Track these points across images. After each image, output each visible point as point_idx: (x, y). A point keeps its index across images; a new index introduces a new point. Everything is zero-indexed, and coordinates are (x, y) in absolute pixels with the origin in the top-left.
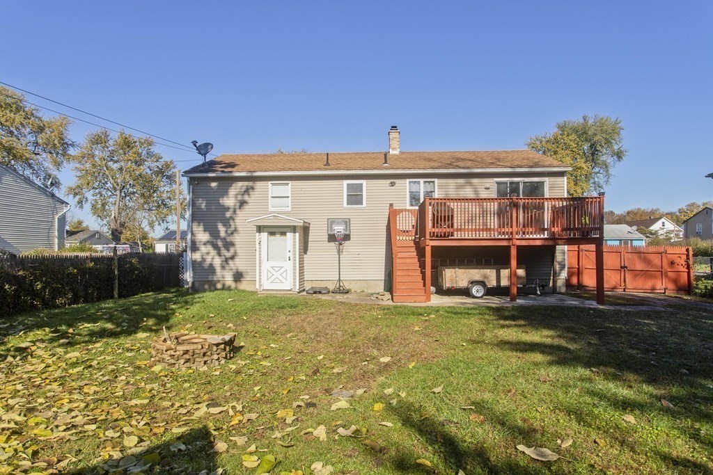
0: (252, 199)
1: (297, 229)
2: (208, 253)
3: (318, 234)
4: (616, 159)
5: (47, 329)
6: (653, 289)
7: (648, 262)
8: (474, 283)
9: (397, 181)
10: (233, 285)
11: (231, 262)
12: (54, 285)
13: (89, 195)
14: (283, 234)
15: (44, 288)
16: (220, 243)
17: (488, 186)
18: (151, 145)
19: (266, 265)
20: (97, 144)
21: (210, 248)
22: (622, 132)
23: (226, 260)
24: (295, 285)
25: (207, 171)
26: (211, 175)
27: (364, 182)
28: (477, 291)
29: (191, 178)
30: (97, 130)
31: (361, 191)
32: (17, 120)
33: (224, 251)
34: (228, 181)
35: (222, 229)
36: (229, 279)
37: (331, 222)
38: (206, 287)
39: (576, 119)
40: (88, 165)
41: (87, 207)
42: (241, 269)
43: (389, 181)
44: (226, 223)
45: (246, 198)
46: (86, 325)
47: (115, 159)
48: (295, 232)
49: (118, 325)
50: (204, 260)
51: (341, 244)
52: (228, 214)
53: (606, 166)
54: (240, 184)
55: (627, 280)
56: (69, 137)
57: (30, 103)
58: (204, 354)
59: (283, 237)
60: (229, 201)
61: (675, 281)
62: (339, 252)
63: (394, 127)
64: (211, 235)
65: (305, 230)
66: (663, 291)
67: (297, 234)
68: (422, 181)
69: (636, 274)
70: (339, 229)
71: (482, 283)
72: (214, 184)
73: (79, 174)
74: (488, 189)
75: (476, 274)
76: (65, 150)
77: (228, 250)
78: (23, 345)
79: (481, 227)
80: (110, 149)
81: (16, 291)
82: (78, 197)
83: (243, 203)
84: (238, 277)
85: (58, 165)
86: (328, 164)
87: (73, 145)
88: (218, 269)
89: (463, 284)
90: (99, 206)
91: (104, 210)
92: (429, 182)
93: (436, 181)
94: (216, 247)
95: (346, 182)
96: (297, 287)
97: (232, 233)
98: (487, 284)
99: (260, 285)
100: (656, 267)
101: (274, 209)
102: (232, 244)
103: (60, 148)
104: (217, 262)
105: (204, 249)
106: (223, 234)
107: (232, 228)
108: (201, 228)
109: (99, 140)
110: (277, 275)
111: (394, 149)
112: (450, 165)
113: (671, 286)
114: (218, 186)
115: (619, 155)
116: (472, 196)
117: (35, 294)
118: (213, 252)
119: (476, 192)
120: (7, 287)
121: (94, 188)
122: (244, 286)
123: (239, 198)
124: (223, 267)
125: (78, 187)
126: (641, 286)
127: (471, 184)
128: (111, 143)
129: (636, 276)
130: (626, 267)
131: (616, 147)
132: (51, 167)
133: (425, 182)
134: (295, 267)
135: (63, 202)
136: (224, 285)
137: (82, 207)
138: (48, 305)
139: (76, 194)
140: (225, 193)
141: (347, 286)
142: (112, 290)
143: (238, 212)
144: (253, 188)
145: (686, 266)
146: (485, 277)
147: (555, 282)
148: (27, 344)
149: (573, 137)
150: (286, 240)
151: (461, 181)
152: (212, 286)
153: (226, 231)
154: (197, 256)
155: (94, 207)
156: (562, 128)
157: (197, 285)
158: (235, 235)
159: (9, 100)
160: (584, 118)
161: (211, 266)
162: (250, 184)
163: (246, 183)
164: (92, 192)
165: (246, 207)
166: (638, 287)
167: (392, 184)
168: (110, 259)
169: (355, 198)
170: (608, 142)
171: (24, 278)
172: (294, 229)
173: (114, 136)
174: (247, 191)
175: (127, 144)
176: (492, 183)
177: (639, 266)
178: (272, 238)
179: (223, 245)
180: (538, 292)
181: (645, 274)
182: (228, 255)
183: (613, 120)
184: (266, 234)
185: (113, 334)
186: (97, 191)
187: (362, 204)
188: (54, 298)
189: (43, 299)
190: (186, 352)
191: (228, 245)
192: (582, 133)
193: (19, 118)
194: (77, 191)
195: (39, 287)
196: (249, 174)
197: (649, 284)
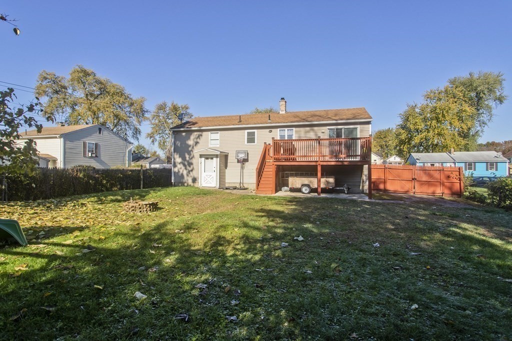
0: (201, 141)
1: (219, 156)
2: (181, 168)
3: (232, 159)
4: (498, 103)
5: (96, 198)
6: (434, 193)
7: (430, 176)
8: (303, 185)
9: (273, 130)
10: (192, 184)
11: (191, 173)
12: (112, 182)
13: (157, 137)
14: (212, 158)
15: (107, 183)
16: (186, 163)
17: (323, 131)
18: (187, 109)
19: (204, 174)
20: (161, 109)
21: (182, 166)
22: (503, 82)
23: (189, 172)
24: (217, 185)
25: (180, 128)
26: (182, 129)
27: (255, 131)
28: (305, 190)
29: (174, 131)
30: (160, 102)
31: (254, 136)
32: (121, 100)
33: (188, 167)
34: (190, 132)
35: (187, 156)
36: (190, 181)
37: (238, 152)
38: (180, 185)
39: (464, 75)
40: (157, 121)
41: (156, 144)
42: (196, 176)
43: (269, 130)
44: (189, 153)
45: (198, 140)
46: (111, 197)
47: (169, 117)
48: (217, 158)
49: (123, 198)
50: (179, 172)
51: (243, 164)
52: (190, 149)
53: (489, 108)
54: (196, 133)
55: (416, 187)
56: (146, 107)
57: (127, 92)
58: (140, 208)
59: (212, 160)
60: (191, 142)
61: (450, 189)
62: (242, 168)
63: (283, 99)
64: (182, 159)
65: (226, 157)
66: (441, 195)
67: (218, 159)
68: (286, 129)
69: (422, 183)
70: (242, 156)
71: (308, 186)
72: (184, 134)
73: (152, 126)
74: (324, 133)
75: (306, 180)
76: (143, 115)
77: (190, 167)
78: (84, 203)
79: (318, 155)
80: (167, 112)
81: (95, 183)
82: (152, 138)
83: (197, 143)
84: (194, 180)
85: (140, 122)
86: (240, 121)
87: (147, 111)
88: (185, 176)
89: (299, 186)
90: (162, 143)
91: (164, 145)
92: (291, 130)
93: (294, 129)
94: (184, 165)
95: (246, 131)
96: (218, 186)
97: (192, 158)
98: (311, 186)
99: (201, 184)
100: (437, 179)
101: (211, 146)
102: (192, 164)
103: (141, 113)
104: (185, 173)
105: (179, 166)
106: (187, 159)
107: (192, 156)
108: (178, 156)
109: (162, 107)
110: (209, 179)
111: (282, 111)
112: (304, 120)
113: (447, 191)
114: (186, 135)
115: (500, 100)
116: (314, 137)
117: (103, 185)
118: (183, 168)
119: (316, 135)
120: (91, 181)
121: (159, 134)
122: (196, 185)
123: (195, 140)
124: (188, 175)
125: (152, 133)
126: (425, 192)
127: (313, 130)
128: (168, 109)
129: (422, 184)
130: (416, 179)
131: (498, 94)
132: (137, 124)
133: (288, 130)
134: (217, 175)
135: (130, 143)
136: (188, 184)
137: (154, 144)
138: (108, 190)
139: (151, 137)
140: (189, 138)
141: (246, 186)
142: (140, 185)
143: (195, 148)
144: (201, 135)
145: (458, 179)
146: (311, 182)
147: (363, 187)
148: (86, 202)
149: (462, 88)
150: (213, 162)
151: (308, 129)
152: (183, 184)
153: (189, 157)
154: (176, 170)
155: (160, 144)
156: (452, 82)
157: (176, 184)
158: (193, 159)
159: (118, 91)
160: (470, 74)
161: (182, 174)
162: (200, 133)
163: (198, 133)
164: (158, 136)
165: (198, 145)
166: (424, 191)
167: (271, 131)
168: (139, 171)
169: (251, 139)
170: (490, 91)
171: (98, 178)
172: (217, 156)
173: (169, 105)
174: (199, 137)
175: (175, 108)
176: (325, 129)
177: (425, 178)
178: (206, 161)
179: (188, 164)
180: (346, 192)
181: (428, 183)
182: (190, 169)
183: (496, 73)
184: (204, 159)
185: (119, 201)
186: (161, 135)
187: (254, 142)
188: (112, 188)
189: (106, 187)
190: (133, 207)
191: (190, 164)
192: (469, 85)
193: (122, 100)
194: (151, 135)
195: (105, 182)
196: (199, 129)
197: (431, 190)
